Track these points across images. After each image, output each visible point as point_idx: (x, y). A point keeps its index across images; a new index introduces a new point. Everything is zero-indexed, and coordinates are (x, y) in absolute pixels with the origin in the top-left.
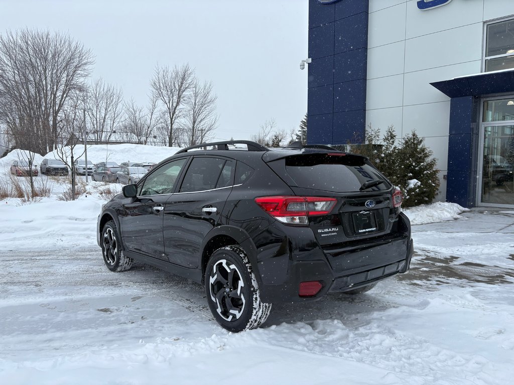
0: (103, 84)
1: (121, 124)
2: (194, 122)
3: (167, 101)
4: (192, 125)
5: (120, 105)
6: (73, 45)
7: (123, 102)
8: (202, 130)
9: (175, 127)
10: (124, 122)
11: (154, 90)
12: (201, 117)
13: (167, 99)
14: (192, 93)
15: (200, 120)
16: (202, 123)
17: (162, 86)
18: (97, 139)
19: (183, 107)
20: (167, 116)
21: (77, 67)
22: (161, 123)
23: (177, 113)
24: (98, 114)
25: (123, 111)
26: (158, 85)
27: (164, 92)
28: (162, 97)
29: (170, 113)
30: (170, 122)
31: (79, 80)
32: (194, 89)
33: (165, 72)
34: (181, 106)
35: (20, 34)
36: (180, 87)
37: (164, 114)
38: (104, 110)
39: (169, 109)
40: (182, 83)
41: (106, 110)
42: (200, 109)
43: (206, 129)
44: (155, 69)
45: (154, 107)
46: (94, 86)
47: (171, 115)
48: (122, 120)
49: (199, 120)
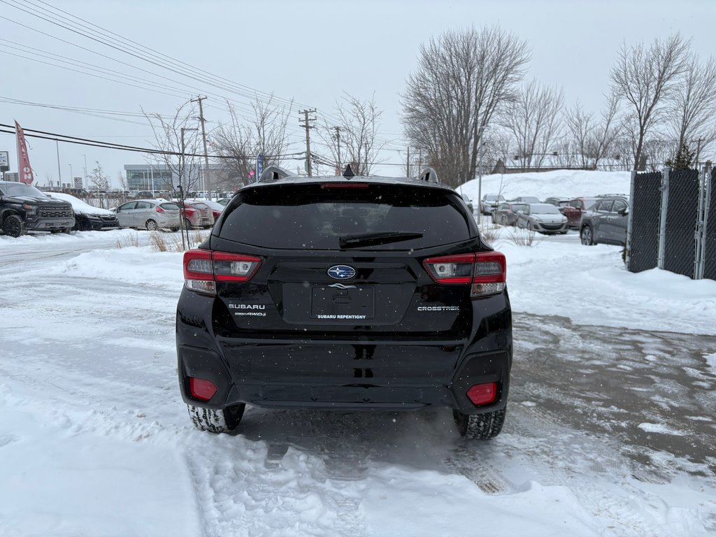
0: (537, 88)
1: (559, 142)
2: (684, 128)
3: (637, 99)
4: (680, 134)
5: (559, 115)
6: (504, 41)
7: (563, 109)
8: (700, 140)
9: (647, 139)
10: (564, 139)
11: (616, 85)
12: (697, 119)
13: (636, 96)
14: (683, 80)
15: (694, 123)
16: (700, 129)
17: (630, 77)
18: (524, 166)
19: (665, 105)
20: (635, 122)
21: (508, 70)
22: (623, 134)
23: (652, 117)
24: (527, 130)
25: (563, 123)
26: (622, 74)
27: (632, 86)
28: (629, 94)
29: (640, 118)
30: (639, 131)
31: (511, 87)
32: (688, 73)
33: (638, 52)
34: (660, 104)
35: (443, 40)
36: (662, 74)
37: (628, 120)
38: (536, 124)
39: (639, 111)
40: (665, 68)
41: (538, 123)
42: (696, 106)
43: (707, 138)
44: (620, 51)
45: (613, 109)
46: (525, 91)
47: (642, 121)
48: (561, 135)
49: (692, 124)
